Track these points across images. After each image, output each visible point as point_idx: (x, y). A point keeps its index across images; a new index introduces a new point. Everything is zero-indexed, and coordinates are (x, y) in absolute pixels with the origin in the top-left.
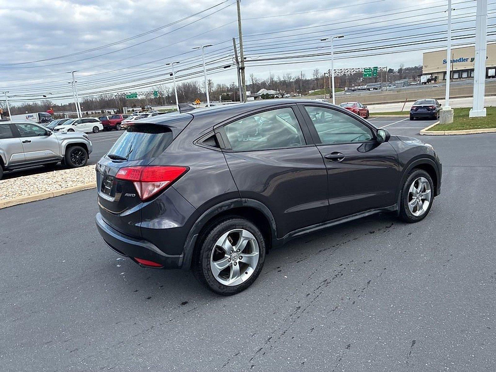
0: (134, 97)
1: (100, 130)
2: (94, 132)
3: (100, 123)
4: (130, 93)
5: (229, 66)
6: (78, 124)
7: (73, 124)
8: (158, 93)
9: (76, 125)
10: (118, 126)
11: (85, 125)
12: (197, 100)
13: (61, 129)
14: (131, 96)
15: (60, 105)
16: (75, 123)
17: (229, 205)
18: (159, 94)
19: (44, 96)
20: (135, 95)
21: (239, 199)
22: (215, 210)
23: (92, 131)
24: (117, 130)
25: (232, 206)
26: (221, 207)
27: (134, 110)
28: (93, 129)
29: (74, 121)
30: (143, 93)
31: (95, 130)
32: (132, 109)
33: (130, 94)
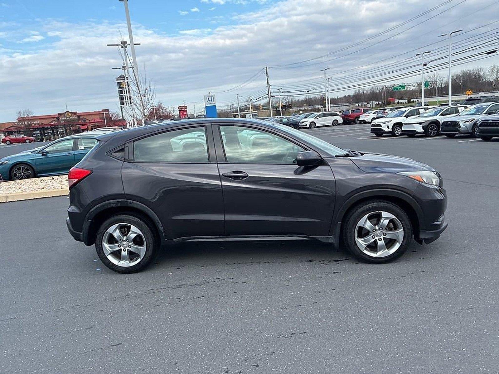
0: (402, 89)
1: (339, 123)
2: (333, 125)
3: (341, 117)
4: (398, 84)
5: (494, 52)
6: (320, 117)
7: (316, 118)
8: (429, 83)
9: (317, 119)
10: (357, 120)
11: (326, 119)
12: (469, 91)
13: (305, 122)
14: (399, 88)
15: (337, 98)
16: (317, 117)
17: (117, 203)
18: (430, 85)
19: (308, 92)
20: (404, 86)
21: (125, 200)
22: (105, 205)
23: (332, 124)
24: (356, 124)
25: (119, 205)
26: (110, 204)
27: (400, 102)
28: (333, 122)
29: (317, 115)
30: (412, 84)
31: (335, 123)
32: (398, 101)
33: (398, 86)
